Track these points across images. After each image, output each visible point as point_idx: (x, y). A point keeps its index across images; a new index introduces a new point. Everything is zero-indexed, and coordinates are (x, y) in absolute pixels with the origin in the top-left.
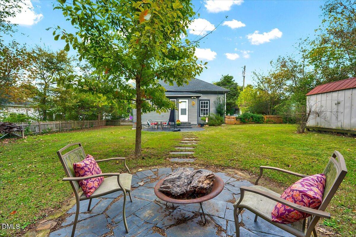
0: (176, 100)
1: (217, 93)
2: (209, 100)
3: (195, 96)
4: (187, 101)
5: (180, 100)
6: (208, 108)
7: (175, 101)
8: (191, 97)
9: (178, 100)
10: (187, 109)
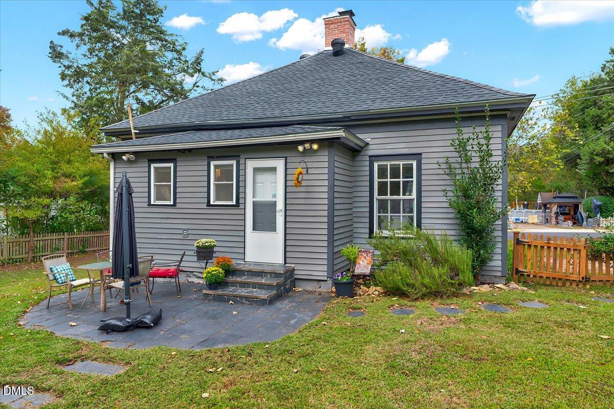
0: (234, 162)
1: (454, 119)
2: (418, 156)
3: (312, 142)
4: (279, 164)
5: (251, 164)
6: (414, 195)
7: (232, 165)
8: (292, 145)
9: (242, 161)
10: (280, 206)
